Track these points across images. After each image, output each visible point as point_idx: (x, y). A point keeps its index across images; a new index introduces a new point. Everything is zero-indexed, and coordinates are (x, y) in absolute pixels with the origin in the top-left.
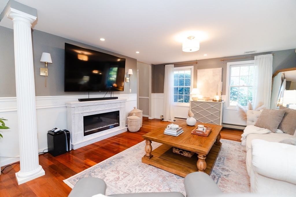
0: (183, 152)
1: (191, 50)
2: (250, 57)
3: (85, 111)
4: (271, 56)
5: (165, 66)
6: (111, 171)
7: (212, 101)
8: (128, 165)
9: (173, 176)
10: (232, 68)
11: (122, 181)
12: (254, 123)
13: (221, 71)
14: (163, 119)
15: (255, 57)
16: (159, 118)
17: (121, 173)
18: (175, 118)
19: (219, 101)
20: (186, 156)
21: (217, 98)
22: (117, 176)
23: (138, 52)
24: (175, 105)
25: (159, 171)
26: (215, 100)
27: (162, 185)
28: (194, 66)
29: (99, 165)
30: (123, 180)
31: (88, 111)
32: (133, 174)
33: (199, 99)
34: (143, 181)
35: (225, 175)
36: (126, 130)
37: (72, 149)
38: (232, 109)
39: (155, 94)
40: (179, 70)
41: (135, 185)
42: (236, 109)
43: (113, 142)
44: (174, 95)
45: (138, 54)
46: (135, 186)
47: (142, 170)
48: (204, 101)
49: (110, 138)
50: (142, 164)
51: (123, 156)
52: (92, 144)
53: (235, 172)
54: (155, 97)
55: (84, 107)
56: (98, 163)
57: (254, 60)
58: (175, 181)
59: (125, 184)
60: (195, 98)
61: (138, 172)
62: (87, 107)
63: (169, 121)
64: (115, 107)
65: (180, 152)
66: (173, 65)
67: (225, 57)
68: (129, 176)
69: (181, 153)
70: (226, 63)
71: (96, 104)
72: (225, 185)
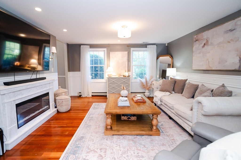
0: (130, 117)
1: (124, 37)
2: (145, 46)
3: (17, 98)
4: (155, 46)
5: (80, 46)
6: (86, 153)
7: (123, 77)
8: (96, 142)
9: (136, 137)
10: (133, 52)
11: (106, 157)
12: (159, 89)
13: (127, 54)
14: (81, 95)
15: (148, 46)
16: (76, 94)
17: (99, 151)
18: (92, 93)
19: (128, 76)
20: (133, 120)
21: (127, 74)
22: (97, 155)
23: (65, 30)
24: (92, 82)
25: (125, 137)
26: (125, 76)
27: (137, 146)
28: (107, 49)
29: (67, 153)
30: (107, 155)
31: (20, 97)
32: (109, 147)
33: (113, 76)
34: (122, 149)
35: (161, 125)
36: (56, 112)
37: (6, 151)
38: (135, 82)
39: (71, 73)
40: (93, 51)
41: (120, 154)
42: (138, 82)
43: (54, 127)
44: (91, 73)
45: (65, 32)
46: (121, 156)
47: (112, 141)
48: (117, 77)
49: (46, 123)
50: (106, 137)
51: (82, 136)
52: (29, 136)
53: (163, 122)
54: (71, 76)
55: (15, 93)
56: (63, 152)
57: (147, 48)
58: (142, 140)
59: (112, 158)
60: (111, 75)
61: (111, 144)
62: (19, 92)
63: (87, 96)
64: (46, 89)
65: (127, 119)
66: (89, 47)
67: (129, 44)
68: (107, 150)
69: (129, 119)
70: (130, 49)
71: (29, 87)
72: (167, 131)
